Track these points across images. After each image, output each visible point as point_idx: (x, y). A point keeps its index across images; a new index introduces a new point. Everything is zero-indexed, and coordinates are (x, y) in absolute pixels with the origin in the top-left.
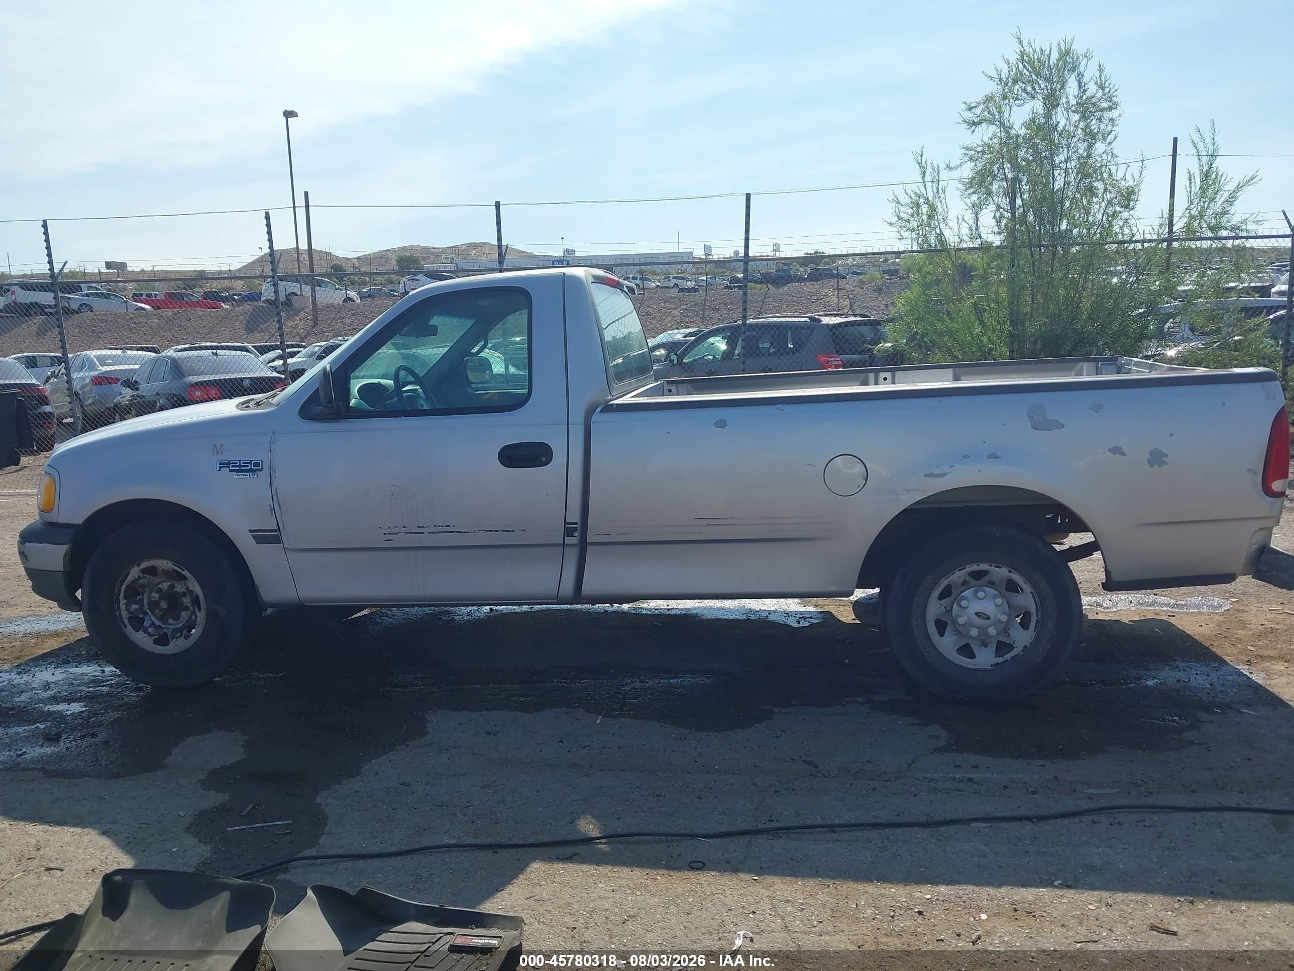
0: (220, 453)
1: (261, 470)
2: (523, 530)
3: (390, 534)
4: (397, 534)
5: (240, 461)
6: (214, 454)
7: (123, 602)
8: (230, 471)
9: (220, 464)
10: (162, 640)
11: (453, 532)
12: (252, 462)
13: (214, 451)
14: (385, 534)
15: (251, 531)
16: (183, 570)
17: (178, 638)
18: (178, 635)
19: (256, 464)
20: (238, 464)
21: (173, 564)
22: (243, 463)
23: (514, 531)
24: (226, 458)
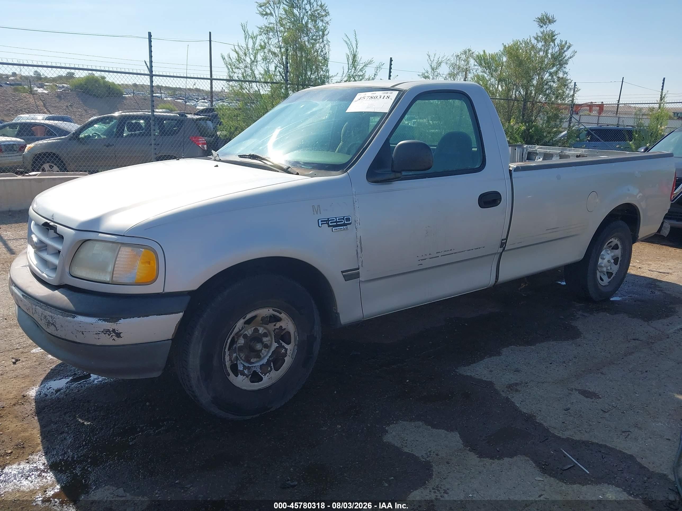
0: (319, 213)
1: (350, 224)
2: (484, 247)
3: (422, 260)
4: (425, 259)
5: (336, 218)
6: (314, 214)
7: (227, 353)
8: (329, 226)
9: (322, 221)
10: (256, 378)
11: (453, 254)
12: (345, 218)
13: (314, 211)
14: (419, 260)
15: (342, 272)
16: (280, 313)
17: (270, 371)
18: (269, 369)
19: (348, 219)
20: (335, 221)
21: (273, 310)
22: (338, 219)
23: (480, 248)
24: (325, 216)
